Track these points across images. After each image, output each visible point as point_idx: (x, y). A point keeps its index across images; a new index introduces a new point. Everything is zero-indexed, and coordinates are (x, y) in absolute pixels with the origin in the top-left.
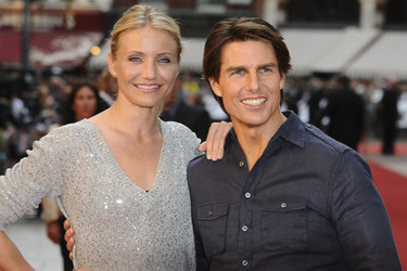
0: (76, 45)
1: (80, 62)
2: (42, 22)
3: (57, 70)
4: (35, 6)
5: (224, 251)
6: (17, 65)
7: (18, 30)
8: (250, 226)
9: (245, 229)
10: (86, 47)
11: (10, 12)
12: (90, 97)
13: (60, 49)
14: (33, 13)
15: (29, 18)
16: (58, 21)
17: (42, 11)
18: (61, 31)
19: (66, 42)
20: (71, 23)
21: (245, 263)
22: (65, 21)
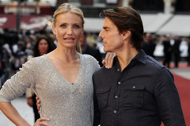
0: (41, 21)
1: (42, 28)
2: (25, 11)
3: (32, 32)
4: (23, 4)
5: (107, 106)
6: (15, 29)
7: (15, 15)
8: (119, 96)
9: (116, 97)
10: (45, 22)
11: (12, 6)
12: (45, 44)
13: (33, 22)
14: (22, 7)
15: (20, 9)
16: (32, 11)
17: (26, 6)
18: (34, 15)
19: (36, 20)
20: (38, 11)
21: (115, 112)
22: (36, 10)
